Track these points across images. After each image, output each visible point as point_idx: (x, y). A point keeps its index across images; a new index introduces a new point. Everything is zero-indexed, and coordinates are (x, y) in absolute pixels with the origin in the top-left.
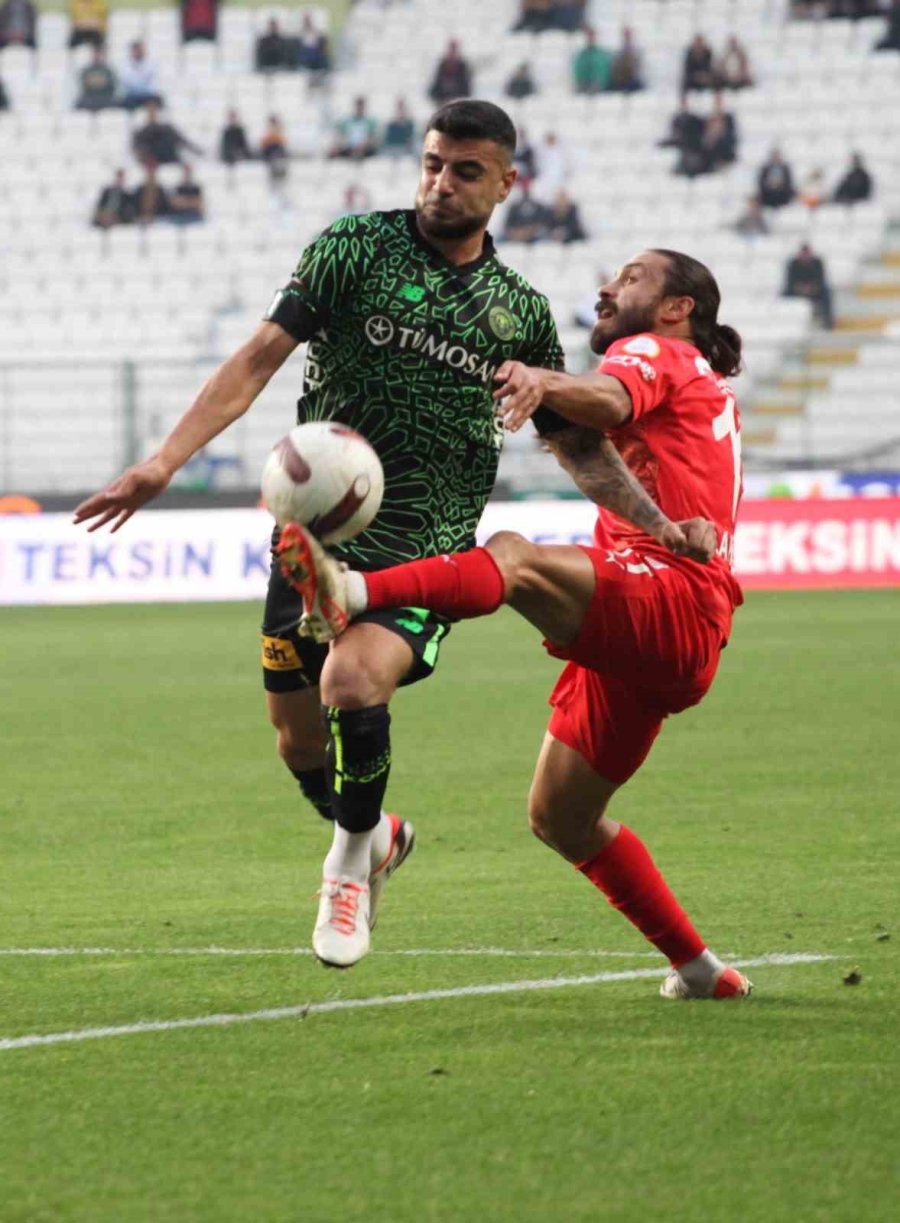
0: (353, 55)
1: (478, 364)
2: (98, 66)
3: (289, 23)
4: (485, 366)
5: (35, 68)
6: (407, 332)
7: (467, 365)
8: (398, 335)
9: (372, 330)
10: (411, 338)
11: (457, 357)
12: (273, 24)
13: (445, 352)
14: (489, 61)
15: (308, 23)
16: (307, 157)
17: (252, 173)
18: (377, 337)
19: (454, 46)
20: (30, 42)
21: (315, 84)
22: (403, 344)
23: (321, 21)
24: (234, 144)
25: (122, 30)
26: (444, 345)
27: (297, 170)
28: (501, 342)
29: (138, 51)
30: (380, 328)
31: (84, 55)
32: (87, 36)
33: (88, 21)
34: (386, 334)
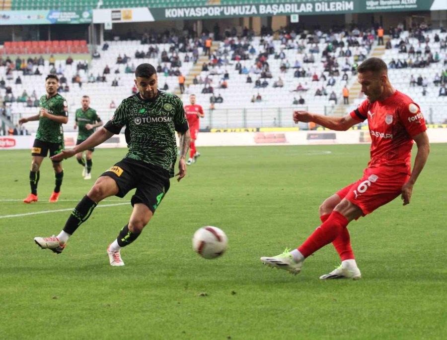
0: (92, 67)
1: (167, 119)
2: (54, 68)
3: (82, 62)
4: (168, 118)
5: (44, 69)
6: (144, 119)
7: (164, 120)
8: (142, 120)
9: (136, 121)
10: (146, 120)
11: (160, 119)
12: (80, 63)
13: (157, 119)
14: (112, 68)
15: (85, 62)
16: (84, 82)
17: (77, 85)
18: (138, 123)
19: (107, 66)
20: (43, 65)
21: (85, 71)
22: (144, 122)
23: (87, 62)
24: (74, 80)
25: (57, 63)
26: (156, 118)
27: (83, 84)
28: (170, 112)
29: (60, 66)
30: (138, 120)
31: (51, 67)
32: (52, 64)
33: (52, 62)
34: (140, 121)
